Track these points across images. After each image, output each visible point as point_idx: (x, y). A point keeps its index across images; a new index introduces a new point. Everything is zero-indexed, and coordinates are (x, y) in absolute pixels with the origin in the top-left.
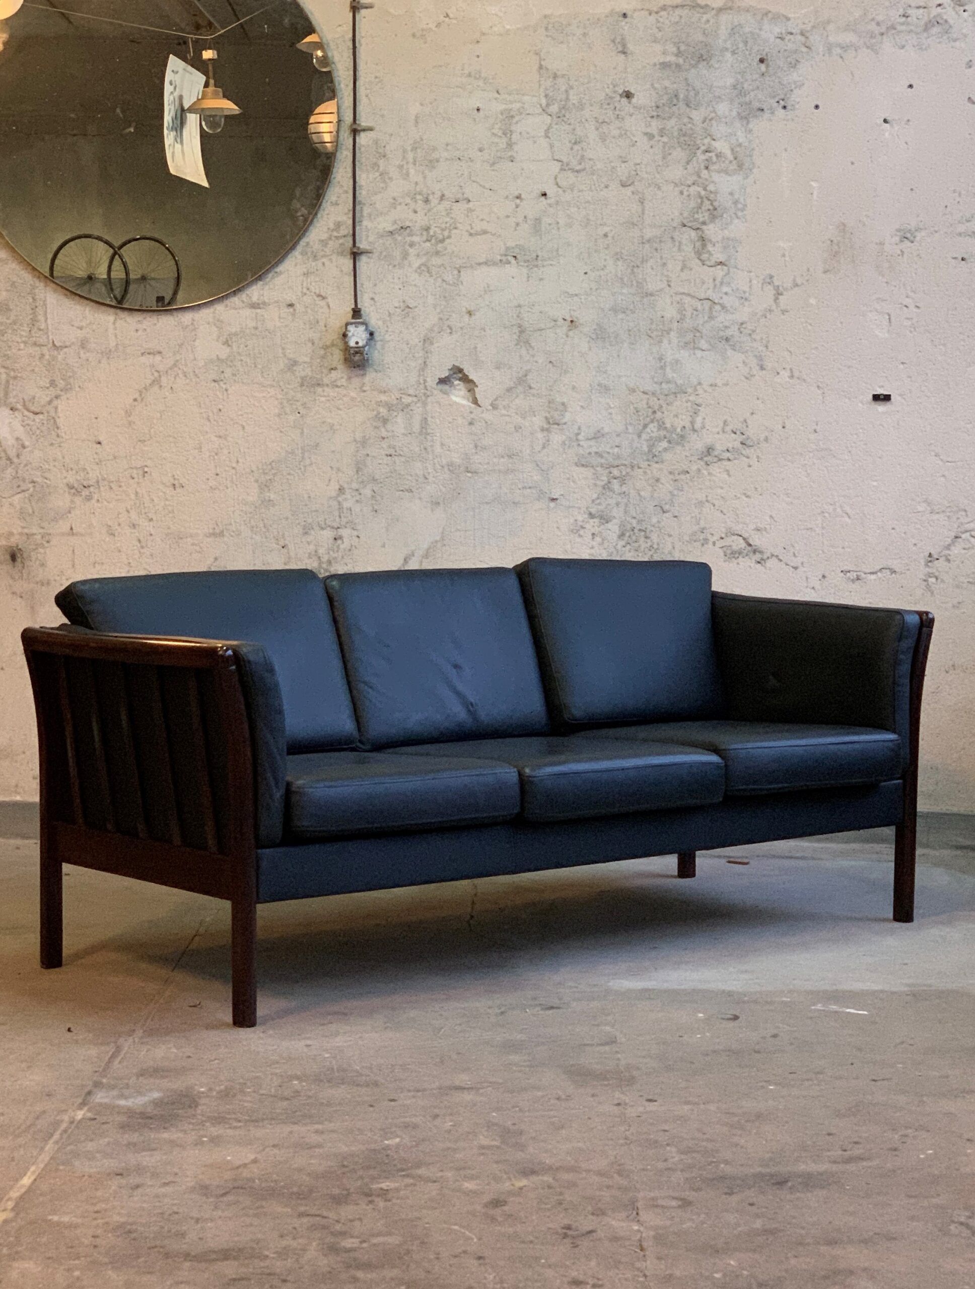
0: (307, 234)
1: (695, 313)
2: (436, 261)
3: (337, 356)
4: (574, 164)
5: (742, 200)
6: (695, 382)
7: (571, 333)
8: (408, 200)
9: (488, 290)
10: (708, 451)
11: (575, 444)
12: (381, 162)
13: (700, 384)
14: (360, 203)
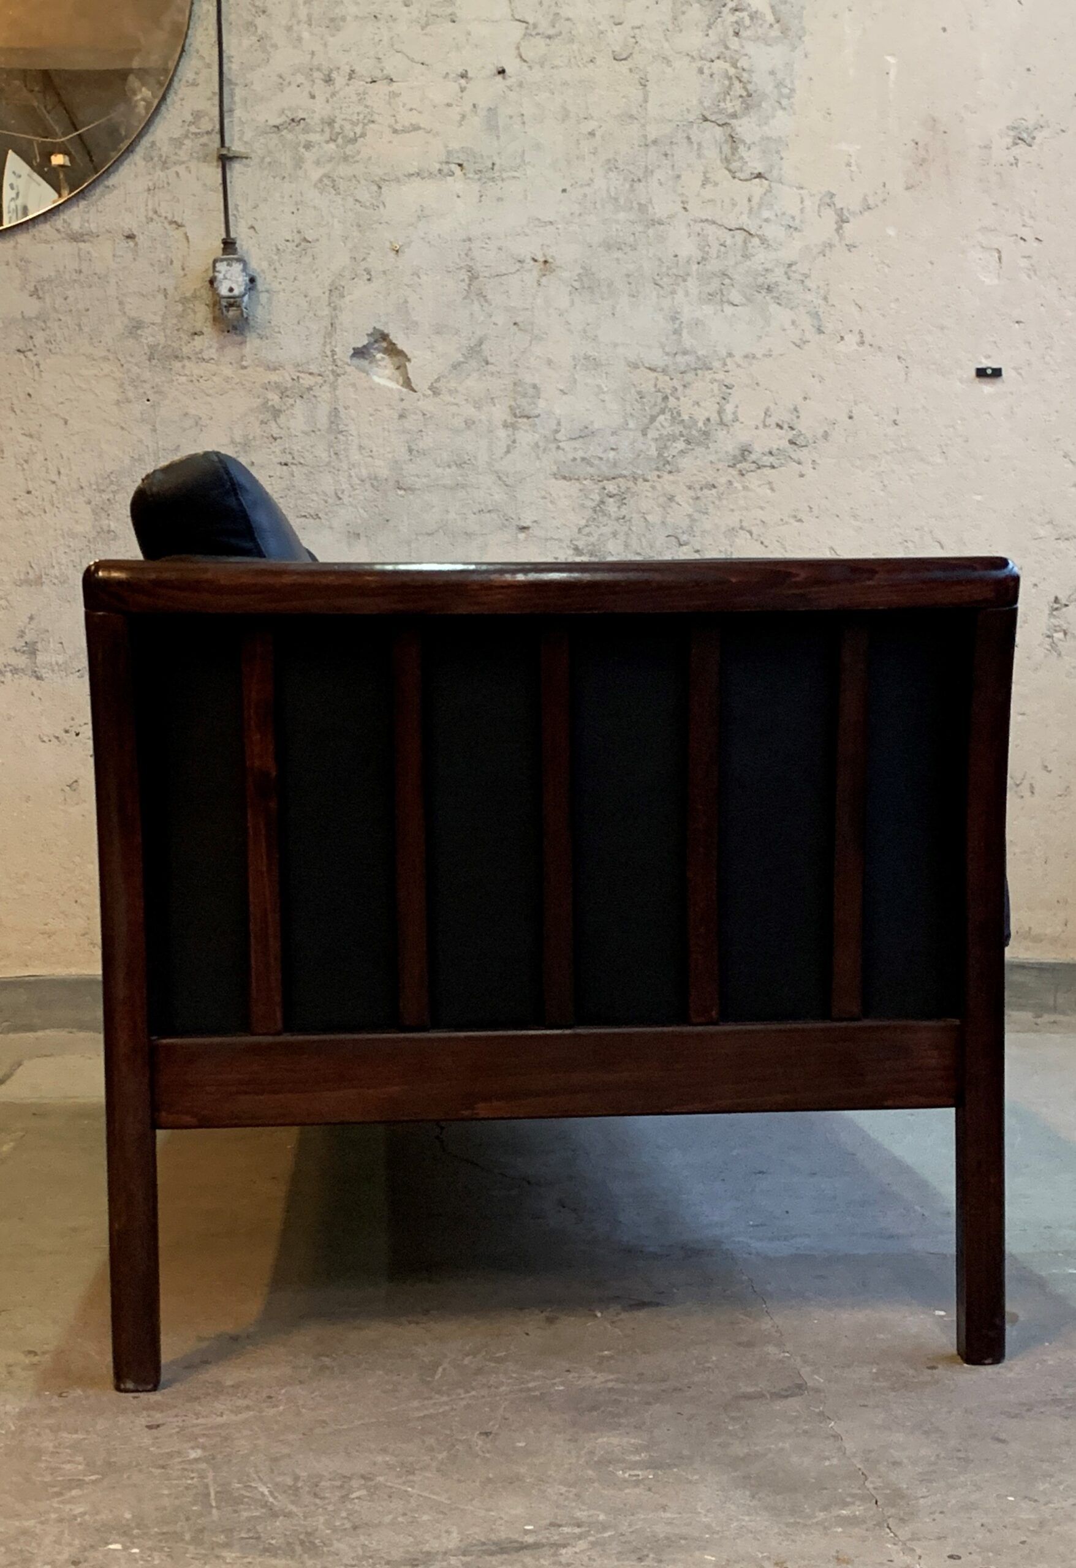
0: (152, 129)
1: (723, 248)
2: (344, 170)
3: (201, 314)
4: (544, 26)
5: (788, 82)
6: (723, 353)
7: (544, 280)
8: (300, 78)
9: (422, 215)
10: (743, 455)
11: (553, 446)
12: (261, 21)
13: (730, 355)
14: (230, 82)
